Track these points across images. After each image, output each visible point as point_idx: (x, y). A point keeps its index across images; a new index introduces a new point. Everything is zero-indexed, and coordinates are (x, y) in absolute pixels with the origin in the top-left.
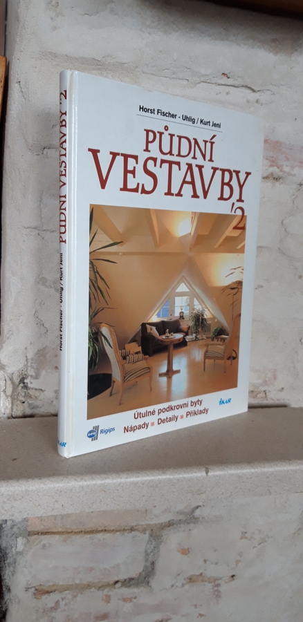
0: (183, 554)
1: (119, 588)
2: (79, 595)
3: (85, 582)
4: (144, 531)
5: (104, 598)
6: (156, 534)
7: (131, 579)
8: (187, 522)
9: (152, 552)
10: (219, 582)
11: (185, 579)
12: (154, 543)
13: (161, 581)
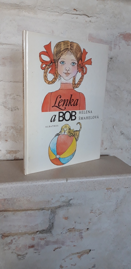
0: (65, 219)
1: (38, 234)
2: (21, 237)
3: (23, 232)
4: (48, 210)
5: (32, 238)
6: (54, 211)
7: (43, 230)
8: (67, 206)
9: (52, 219)
10: (82, 231)
11: (67, 230)
12: (53, 215)
13: (57, 231)
